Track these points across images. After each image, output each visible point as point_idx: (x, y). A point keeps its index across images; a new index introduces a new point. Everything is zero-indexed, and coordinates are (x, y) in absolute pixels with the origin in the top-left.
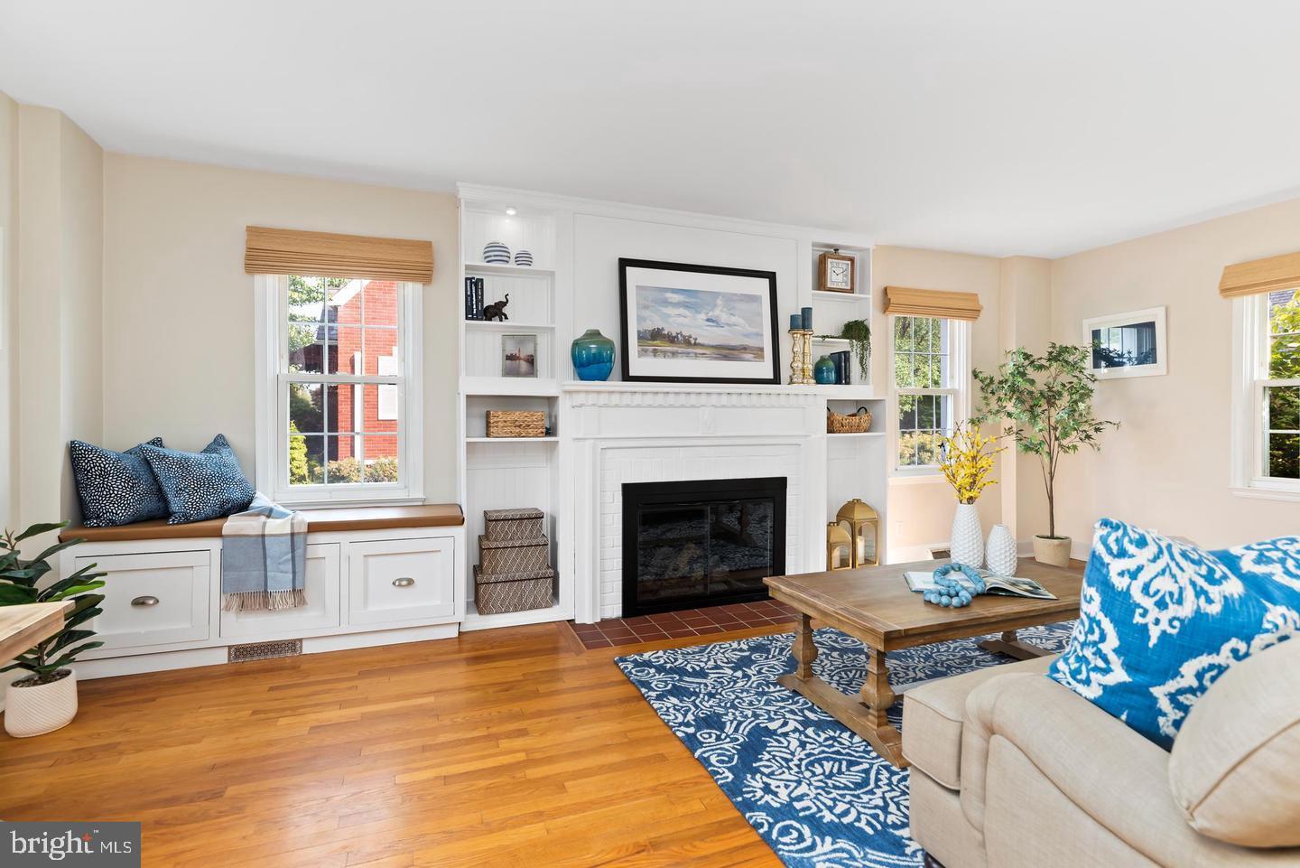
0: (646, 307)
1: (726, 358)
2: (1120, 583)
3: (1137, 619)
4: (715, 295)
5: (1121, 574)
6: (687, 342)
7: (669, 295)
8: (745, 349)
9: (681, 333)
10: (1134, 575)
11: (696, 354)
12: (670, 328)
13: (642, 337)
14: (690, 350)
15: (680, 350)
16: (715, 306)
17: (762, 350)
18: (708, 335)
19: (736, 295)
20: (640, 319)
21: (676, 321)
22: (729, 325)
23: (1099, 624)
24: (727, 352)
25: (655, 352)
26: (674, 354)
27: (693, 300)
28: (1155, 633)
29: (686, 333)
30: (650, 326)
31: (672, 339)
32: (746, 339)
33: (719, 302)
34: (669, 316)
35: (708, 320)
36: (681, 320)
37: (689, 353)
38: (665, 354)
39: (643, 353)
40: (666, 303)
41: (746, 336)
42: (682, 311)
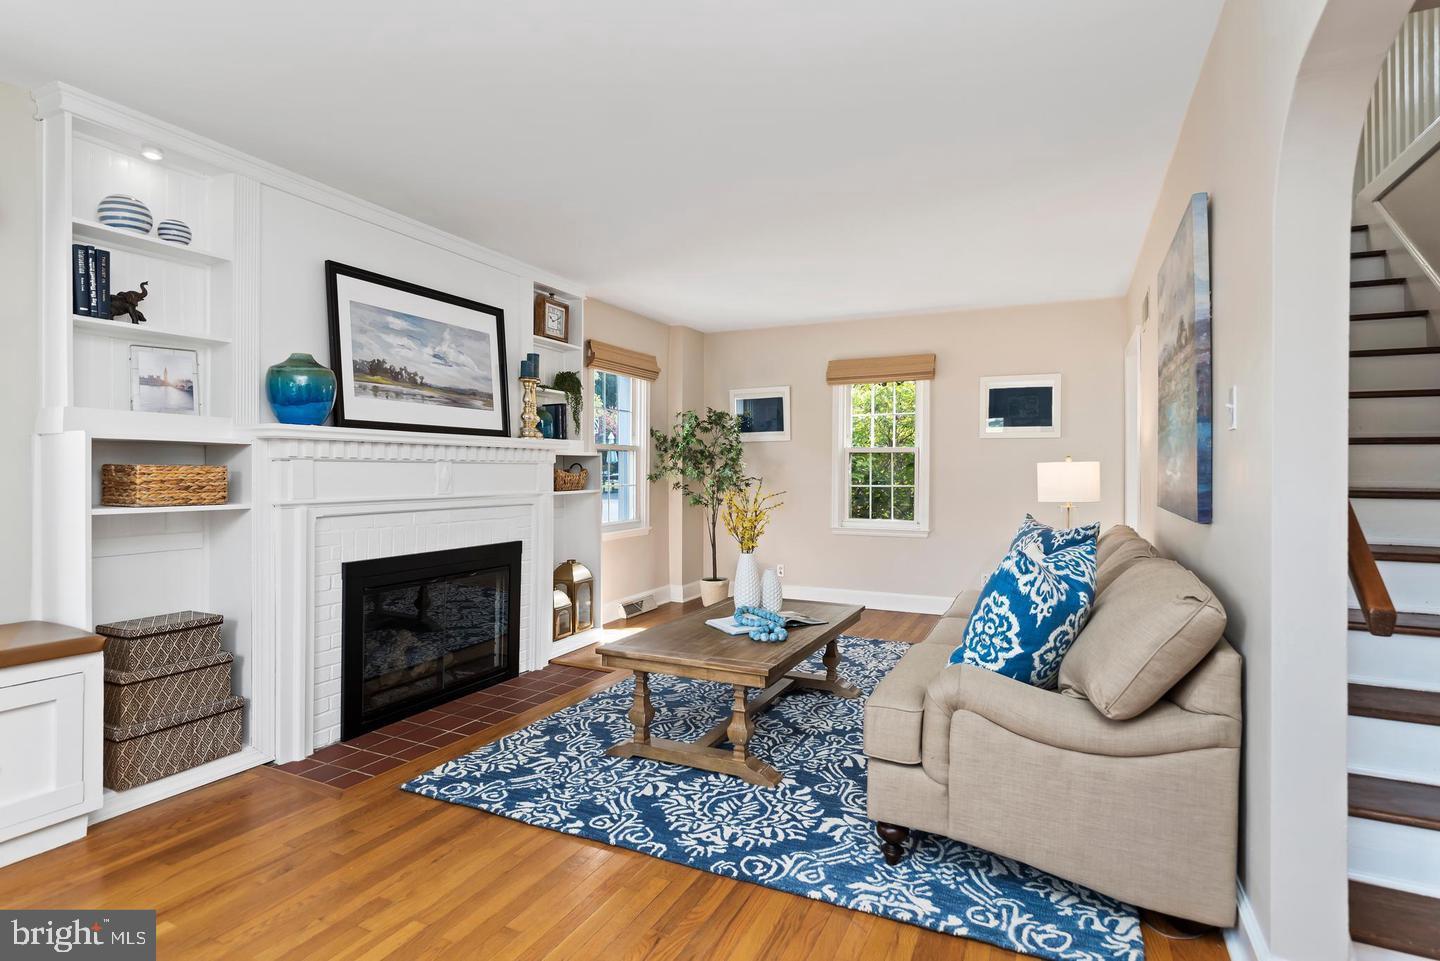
0: (363, 331)
1: (455, 403)
2: (1024, 590)
3: (1032, 611)
4: (442, 326)
5: (1026, 585)
6: (413, 381)
7: (390, 319)
8: (474, 394)
9: (405, 369)
10: (1032, 584)
11: (423, 396)
12: (393, 361)
13: (359, 370)
14: (416, 391)
15: (405, 390)
16: (442, 340)
17: (490, 396)
18: (437, 375)
19: (464, 329)
20: (356, 345)
21: (400, 354)
22: (458, 365)
23: (1007, 619)
24: (457, 397)
25: (376, 390)
26: (398, 395)
27: (419, 331)
28: (1040, 618)
29: (411, 370)
30: (368, 356)
31: (394, 376)
32: (475, 383)
33: (447, 335)
34: (390, 346)
35: (435, 356)
36: (404, 352)
37: (415, 395)
38: (387, 394)
39: (360, 390)
40: (387, 328)
41: (475, 379)
42: (405, 341)
